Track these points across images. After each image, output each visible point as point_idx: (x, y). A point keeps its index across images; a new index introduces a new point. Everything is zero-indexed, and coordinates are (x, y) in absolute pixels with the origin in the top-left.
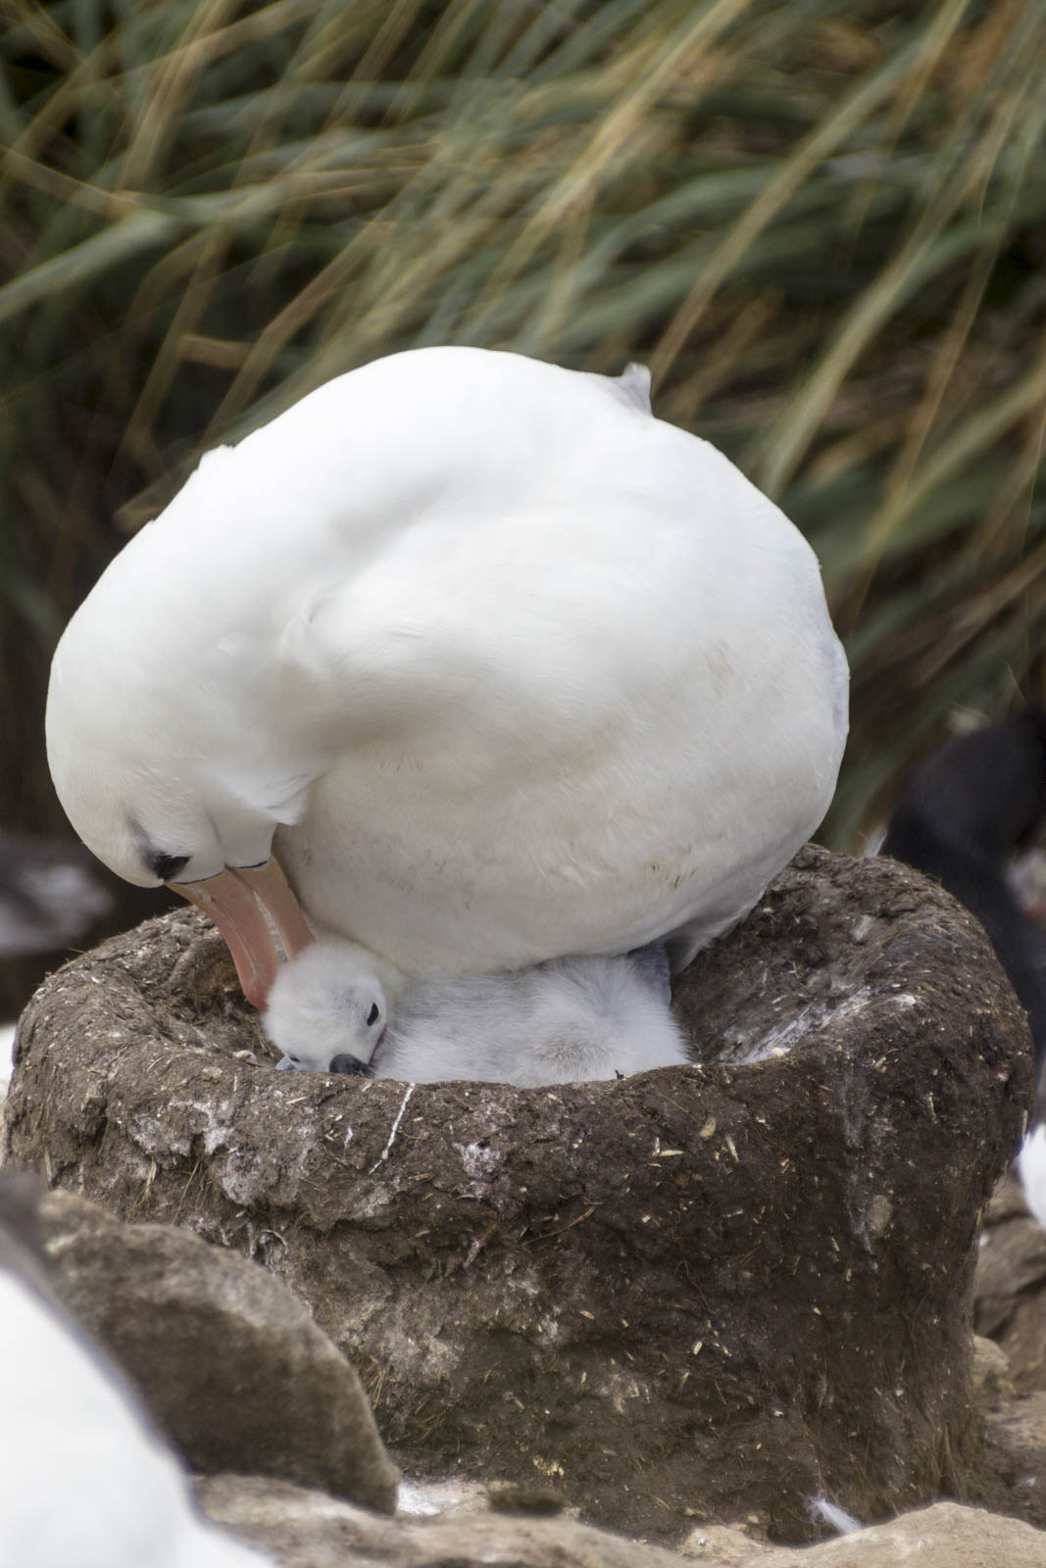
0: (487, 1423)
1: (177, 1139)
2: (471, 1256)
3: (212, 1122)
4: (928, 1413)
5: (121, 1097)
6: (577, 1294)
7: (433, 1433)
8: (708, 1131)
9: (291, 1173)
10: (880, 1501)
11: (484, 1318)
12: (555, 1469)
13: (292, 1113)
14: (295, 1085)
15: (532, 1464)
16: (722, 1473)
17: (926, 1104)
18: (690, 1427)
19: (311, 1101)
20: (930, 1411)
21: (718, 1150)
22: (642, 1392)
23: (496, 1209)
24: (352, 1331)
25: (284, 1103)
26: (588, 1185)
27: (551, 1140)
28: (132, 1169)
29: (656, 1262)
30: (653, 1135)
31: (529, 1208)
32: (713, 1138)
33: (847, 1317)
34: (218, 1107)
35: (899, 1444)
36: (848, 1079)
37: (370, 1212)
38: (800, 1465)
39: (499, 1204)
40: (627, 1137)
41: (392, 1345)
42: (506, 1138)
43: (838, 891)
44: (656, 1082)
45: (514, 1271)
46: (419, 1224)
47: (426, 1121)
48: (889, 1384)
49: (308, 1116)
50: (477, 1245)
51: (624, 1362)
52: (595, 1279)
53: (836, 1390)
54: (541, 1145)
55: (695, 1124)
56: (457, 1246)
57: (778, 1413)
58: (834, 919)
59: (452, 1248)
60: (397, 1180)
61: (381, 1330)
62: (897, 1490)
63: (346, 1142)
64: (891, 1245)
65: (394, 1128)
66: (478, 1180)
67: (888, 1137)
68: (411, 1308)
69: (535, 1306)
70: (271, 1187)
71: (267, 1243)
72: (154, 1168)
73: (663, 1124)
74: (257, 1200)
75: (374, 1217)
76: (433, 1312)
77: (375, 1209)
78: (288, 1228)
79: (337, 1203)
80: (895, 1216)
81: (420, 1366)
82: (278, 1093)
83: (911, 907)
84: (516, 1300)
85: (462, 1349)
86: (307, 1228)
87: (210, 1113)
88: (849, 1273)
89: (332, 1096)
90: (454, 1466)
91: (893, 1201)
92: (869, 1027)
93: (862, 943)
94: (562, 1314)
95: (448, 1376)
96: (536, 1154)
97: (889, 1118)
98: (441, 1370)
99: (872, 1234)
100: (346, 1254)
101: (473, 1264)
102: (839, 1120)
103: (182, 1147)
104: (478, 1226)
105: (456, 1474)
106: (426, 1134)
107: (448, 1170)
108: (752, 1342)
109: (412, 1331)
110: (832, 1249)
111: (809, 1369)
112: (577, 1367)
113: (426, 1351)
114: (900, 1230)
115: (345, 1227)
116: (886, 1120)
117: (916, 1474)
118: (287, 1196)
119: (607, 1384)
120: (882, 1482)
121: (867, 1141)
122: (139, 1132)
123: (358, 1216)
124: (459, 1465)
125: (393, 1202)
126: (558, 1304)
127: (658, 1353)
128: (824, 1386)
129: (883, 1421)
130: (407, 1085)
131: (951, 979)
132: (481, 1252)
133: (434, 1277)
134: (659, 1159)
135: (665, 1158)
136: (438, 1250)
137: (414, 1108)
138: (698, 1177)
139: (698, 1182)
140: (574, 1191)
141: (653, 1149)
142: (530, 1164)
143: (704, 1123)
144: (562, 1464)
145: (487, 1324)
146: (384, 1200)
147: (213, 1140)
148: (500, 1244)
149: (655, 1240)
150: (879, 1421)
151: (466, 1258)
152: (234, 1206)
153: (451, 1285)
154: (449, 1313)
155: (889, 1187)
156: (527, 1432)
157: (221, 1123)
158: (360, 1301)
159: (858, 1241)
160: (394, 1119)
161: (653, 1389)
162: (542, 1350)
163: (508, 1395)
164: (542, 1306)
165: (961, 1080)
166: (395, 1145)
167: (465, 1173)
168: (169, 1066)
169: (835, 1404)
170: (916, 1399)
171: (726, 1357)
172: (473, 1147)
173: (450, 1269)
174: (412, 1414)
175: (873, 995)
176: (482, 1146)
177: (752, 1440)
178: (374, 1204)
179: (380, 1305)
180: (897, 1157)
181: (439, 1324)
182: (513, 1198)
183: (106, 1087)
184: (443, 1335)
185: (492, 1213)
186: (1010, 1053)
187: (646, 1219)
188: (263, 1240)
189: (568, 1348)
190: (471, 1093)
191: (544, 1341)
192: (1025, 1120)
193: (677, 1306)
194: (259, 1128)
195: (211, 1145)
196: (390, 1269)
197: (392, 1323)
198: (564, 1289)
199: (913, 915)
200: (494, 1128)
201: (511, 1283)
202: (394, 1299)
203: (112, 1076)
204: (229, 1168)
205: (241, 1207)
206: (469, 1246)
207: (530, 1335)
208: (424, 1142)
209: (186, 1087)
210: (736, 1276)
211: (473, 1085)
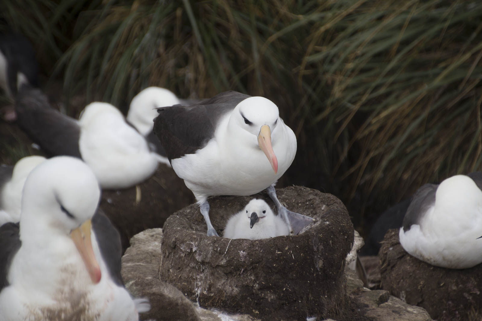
0: (244, 303)
1: (188, 249)
2: (242, 272)
3: (194, 246)
4: (332, 300)
5: (178, 241)
6: (261, 279)
7: (234, 305)
8: (287, 249)
9: (208, 256)
10: (322, 317)
11: (244, 284)
12: (257, 312)
13: (209, 245)
14: (209, 239)
15: (253, 311)
16: (289, 313)
17: (330, 243)
18: (283, 304)
19: (212, 243)
20: (333, 300)
21: (289, 252)
22: (274, 297)
23: (246, 263)
24: (219, 286)
25: (207, 243)
26: (263, 259)
27: (257, 250)
28: (180, 254)
29: (277, 273)
30: (276, 249)
31: (252, 263)
32: (288, 250)
33: (315, 283)
34: (195, 243)
35: (326, 306)
36: (315, 238)
37: (222, 263)
38: (304, 311)
39: (247, 262)
40: (271, 249)
41: (227, 288)
42: (248, 250)
43: (320, 200)
44: (277, 239)
45: (250, 275)
46: (232, 266)
47: (233, 246)
48: (324, 295)
49: (211, 245)
50: (243, 270)
51: (271, 292)
52: (265, 276)
53: (313, 296)
54: (255, 251)
55: (284, 247)
56: (239, 270)
57: (300, 301)
58: (318, 205)
59: (238, 270)
60: (228, 258)
61: (225, 286)
62: (325, 315)
63: (218, 251)
64: (323, 269)
65: (227, 248)
66: (243, 258)
67: (322, 249)
68: (231, 281)
69: (254, 281)
70: (204, 259)
71: (204, 269)
72: (184, 254)
73: (278, 247)
74: (202, 261)
75: (223, 265)
76: (235, 282)
77: (223, 263)
78: (208, 266)
79: (216, 262)
80: (323, 264)
81: (232, 292)
82: (206, 241)
83: (332, 203)
84: (250, 280)
85: (240, 289)
86: (211, 266)
87: (193, 244)
88: (315, 275)
89: (216, 241)
90: (238, 312)
91: (323, 261)
92: (319, 228)
93: (323, 210)
94: (259, 283)
95: (237, 295)
96: (253, 253)
97: (323, 245)
98: (236, 293)
99: (319, 267)
100: (218, 271)
101: (242, 273)
102: (313, 246)
103: (189, 251)
104: (243, 266)
105: (238, 313)
106: (233, 249)
107: (237, 256)
108: (295, 288)
109: (231, 286)
110: (311, 270)
111: (307, 293)
112: (262, 293)
113: (233, 290)
114: (324, 266)
115: (218, 266)
116: (322, 246)
117: (329, 312)
118: (207, 260)
119: (267, 296)
120: (322, 313)
121: (318, 250)
122: (181, 247)
123: (220, 264)
124: (239, 311)
125: (227, 262)
126: (258, 281)
127: (277, 290)
128: (310, 295)
129: (322, 302)
130: (230, 239)
131: (337, 219)
132: (244, 271)
133: (235, 276)
134: (277, 254)
135: (278, 254)
136: (236, 271)
137: (231, 244)
138: (285, 257)
139: (285, 258)
140: (260, 260)
141: (276, 252)
142: (252, 255)
143: (286, 247)
144: (258, 311)
145: (245, 285)
146: (225, 261)
147: (194, 249)
148: (247, 270)
149: (276, 269)
150: (321, 302)
151: (241, 272)
152: (198, 262)
153: (238, 277)
154: (238, 282)
155: (322, 258)
156: (252, 305)
157: (196, 246)
158: (221, 280)
159: (317, 269)
160: (227, 246)
161: (276, 297)
162: (255, 290)
163: (248, 298)
164: (255, 281)
165: (337, 238)
166: (227, 251)
167: (240, 256)
168: (187, 235)
169: (313, 299)
170: (330, 297)
171: (290, 291)
172: (242, 252)
173: (238, 274)
174: (230, 301)
175: (322, 222)
176: (243, 251)
177: (295, 307)
178: (223, 262)
179: (225, 281)
180: (324, 253)
181: (236, 284)
182: (249, 261)
183: (176, 239)
184: (236, 287)
185: (245, 264)
186: (348, 232)
187: (274, 265)
188: (204, 268)
189: (260, 289)
190: (242, 241)
191: (255, 288)
192: (351, 245)
193: (281, 281)
194: (202, 247)
195: (194, 250)
196: (227, 274)
197: (227, 284)
198: (259, 278)
199: (332, 205)
200: (246, 248)
201: (249, 277)
202: (227, 280)
203: (177, 236)
204: (197, 255)
205: (199, 262)
206: (241, 270)
207: (253, 287)
208: (233, 251)
209: (190, 239)
210: (292, 276)
211: (243, 239)
